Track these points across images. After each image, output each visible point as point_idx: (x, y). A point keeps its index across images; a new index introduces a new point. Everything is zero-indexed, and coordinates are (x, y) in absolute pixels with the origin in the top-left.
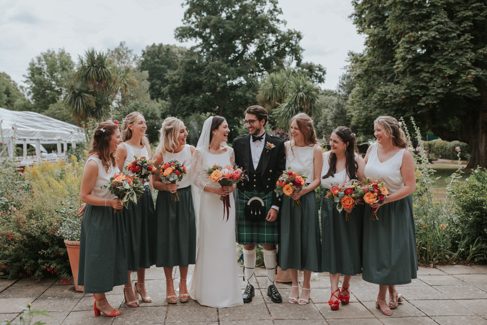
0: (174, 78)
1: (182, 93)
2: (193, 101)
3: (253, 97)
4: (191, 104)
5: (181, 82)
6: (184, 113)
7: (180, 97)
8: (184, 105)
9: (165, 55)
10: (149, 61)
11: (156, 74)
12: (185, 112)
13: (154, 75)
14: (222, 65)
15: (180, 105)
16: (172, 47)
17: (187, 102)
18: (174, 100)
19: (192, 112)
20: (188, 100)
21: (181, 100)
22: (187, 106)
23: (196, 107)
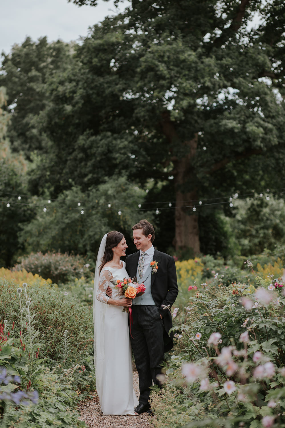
0: (61, 89)
1: (81, 128)
2: (108, 145)
3: (266, 134)
4: (103, 154)
5: (77, 97)
6: (86, 179)
7: (75, 139)
8: (88, 157)
9: (52, 63)
10: (16, 77)
11: (32, 105)
12: (90, 176)
13: (28, 107)
14: (183, 52)
15: (75, 159)
16: (67, 45)
17: (94, 150)
18: (62, 146)
19: (106, 175)
20: (97, 143)
21: (80, 145)
22: (93, 160)
23: (118, 161)
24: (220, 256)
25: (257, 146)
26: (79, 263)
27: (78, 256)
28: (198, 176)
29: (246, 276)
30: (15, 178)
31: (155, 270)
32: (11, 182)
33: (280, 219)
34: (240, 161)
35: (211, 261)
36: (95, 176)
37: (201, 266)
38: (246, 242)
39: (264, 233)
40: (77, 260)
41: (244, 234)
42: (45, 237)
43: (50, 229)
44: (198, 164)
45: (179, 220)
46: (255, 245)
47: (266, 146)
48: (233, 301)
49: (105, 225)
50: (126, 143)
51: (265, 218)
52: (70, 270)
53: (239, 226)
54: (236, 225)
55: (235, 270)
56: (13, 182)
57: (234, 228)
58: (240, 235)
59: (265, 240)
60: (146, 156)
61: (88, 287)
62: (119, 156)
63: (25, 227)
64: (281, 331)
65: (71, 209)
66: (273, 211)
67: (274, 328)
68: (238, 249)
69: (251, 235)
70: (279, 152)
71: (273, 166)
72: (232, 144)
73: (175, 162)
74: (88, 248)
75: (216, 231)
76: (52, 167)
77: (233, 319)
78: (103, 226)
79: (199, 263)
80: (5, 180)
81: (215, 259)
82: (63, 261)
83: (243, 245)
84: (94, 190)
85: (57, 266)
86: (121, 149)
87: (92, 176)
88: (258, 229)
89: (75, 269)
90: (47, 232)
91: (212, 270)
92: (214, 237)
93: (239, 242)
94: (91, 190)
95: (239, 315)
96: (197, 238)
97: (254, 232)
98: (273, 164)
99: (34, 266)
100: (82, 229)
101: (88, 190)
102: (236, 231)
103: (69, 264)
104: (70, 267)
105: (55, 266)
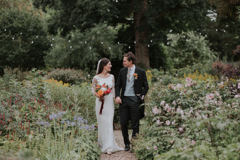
2: (95, 5)
4: (93, 10)
6: (83, 25)
8: (83, 12)
12: (85, 23)
15: (76, 13)
17: (87, 8)
18: (68, 5)
19: (95, 22)
20: (89, 4)
21: (78, 4)
22: (87, 14)
23: (101, 14)
24: (162, 69)
25: (183, 5)
26: (81, 74)
27: (80, 70)
28: (148, 22)
29: (176, 81)
30: (39, 24)
31: (136, 78)
32: (37, 26)
33: (197, 46)
34: (173, 12)
35: (156, 72)
36: (88, 23)
37: (151, 75)
38: (177, 60)
39: (188, 55)
40: (80, 72)
41: (176, 55)
42: (60, 59)
43: (63, 54)
44: (148, 15)
45: (137, 48)
46: (183, 62)
47: (188, 5)
48: (169, 92)
49: (95, 52)
50: (106, 3)
51: (188, 46)
52: (76, 78)
53: (173, 50)
54: (171, 49)
55: (170, 77)
56: (38, 26)
57: (170, 52)
58: (173, 55)
59: (188, 59)
60: (118, 11)
61: (89, 87)
62: (102, 11)
63: (48, 53)
64: (191, 105)
65: (74, 42)
66: (193, 41)
67: (188, 104)
68: (172, 64)
69: (180, 56)
70: (196, 8)
71: (192, 16)
72: (168, 3)
73: (135, 14)
74: (86, 65)
75: (159, 54)
76: (62, 17)
77: (169, 100)
78: (94, 53)
79: (150, 73)
80: (33, 25)
81: (159, 71)
82: (72, 73)
83: (176, 62)
84: (88, 31)
85: (69, 76)
86: (103, 7)
87: (86, 23)
88: (185, 52)
89: (79, 78)
90: (61, 56)
91: (157, 77)
92: (158, 58)
93: (173, 60)
94: (87, 31)
95: (172, 98)
96: (148, 58)
97: (182, 54)
98: (192, 15)
99: (55, 76)
100: (82, 54)
101: (84, 31)
102: (171, 53)
103: (75, 75)
104: (76, 76)
105: (67, 76)
